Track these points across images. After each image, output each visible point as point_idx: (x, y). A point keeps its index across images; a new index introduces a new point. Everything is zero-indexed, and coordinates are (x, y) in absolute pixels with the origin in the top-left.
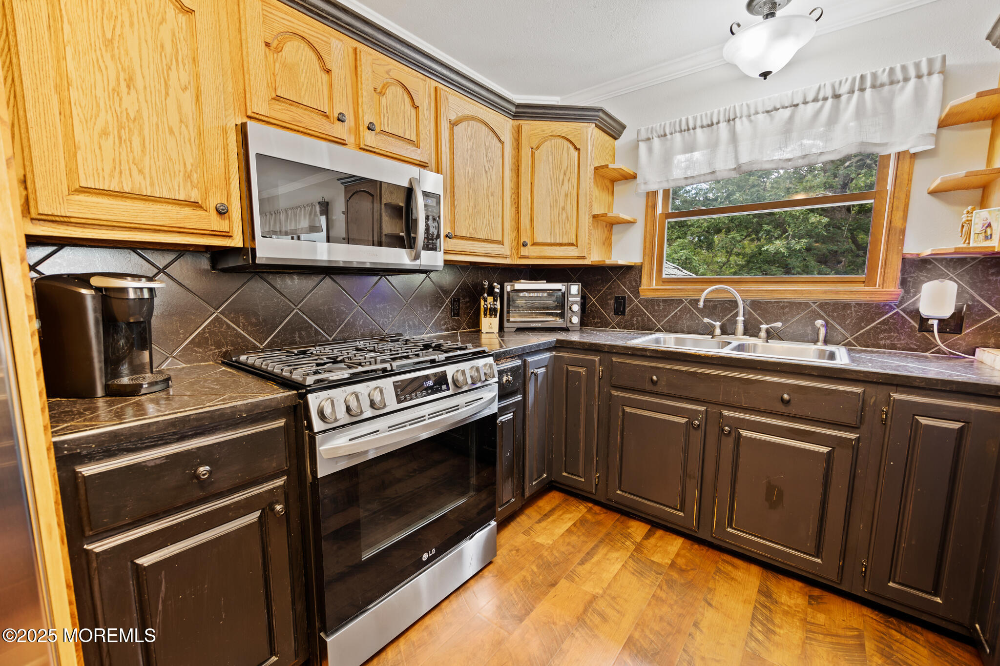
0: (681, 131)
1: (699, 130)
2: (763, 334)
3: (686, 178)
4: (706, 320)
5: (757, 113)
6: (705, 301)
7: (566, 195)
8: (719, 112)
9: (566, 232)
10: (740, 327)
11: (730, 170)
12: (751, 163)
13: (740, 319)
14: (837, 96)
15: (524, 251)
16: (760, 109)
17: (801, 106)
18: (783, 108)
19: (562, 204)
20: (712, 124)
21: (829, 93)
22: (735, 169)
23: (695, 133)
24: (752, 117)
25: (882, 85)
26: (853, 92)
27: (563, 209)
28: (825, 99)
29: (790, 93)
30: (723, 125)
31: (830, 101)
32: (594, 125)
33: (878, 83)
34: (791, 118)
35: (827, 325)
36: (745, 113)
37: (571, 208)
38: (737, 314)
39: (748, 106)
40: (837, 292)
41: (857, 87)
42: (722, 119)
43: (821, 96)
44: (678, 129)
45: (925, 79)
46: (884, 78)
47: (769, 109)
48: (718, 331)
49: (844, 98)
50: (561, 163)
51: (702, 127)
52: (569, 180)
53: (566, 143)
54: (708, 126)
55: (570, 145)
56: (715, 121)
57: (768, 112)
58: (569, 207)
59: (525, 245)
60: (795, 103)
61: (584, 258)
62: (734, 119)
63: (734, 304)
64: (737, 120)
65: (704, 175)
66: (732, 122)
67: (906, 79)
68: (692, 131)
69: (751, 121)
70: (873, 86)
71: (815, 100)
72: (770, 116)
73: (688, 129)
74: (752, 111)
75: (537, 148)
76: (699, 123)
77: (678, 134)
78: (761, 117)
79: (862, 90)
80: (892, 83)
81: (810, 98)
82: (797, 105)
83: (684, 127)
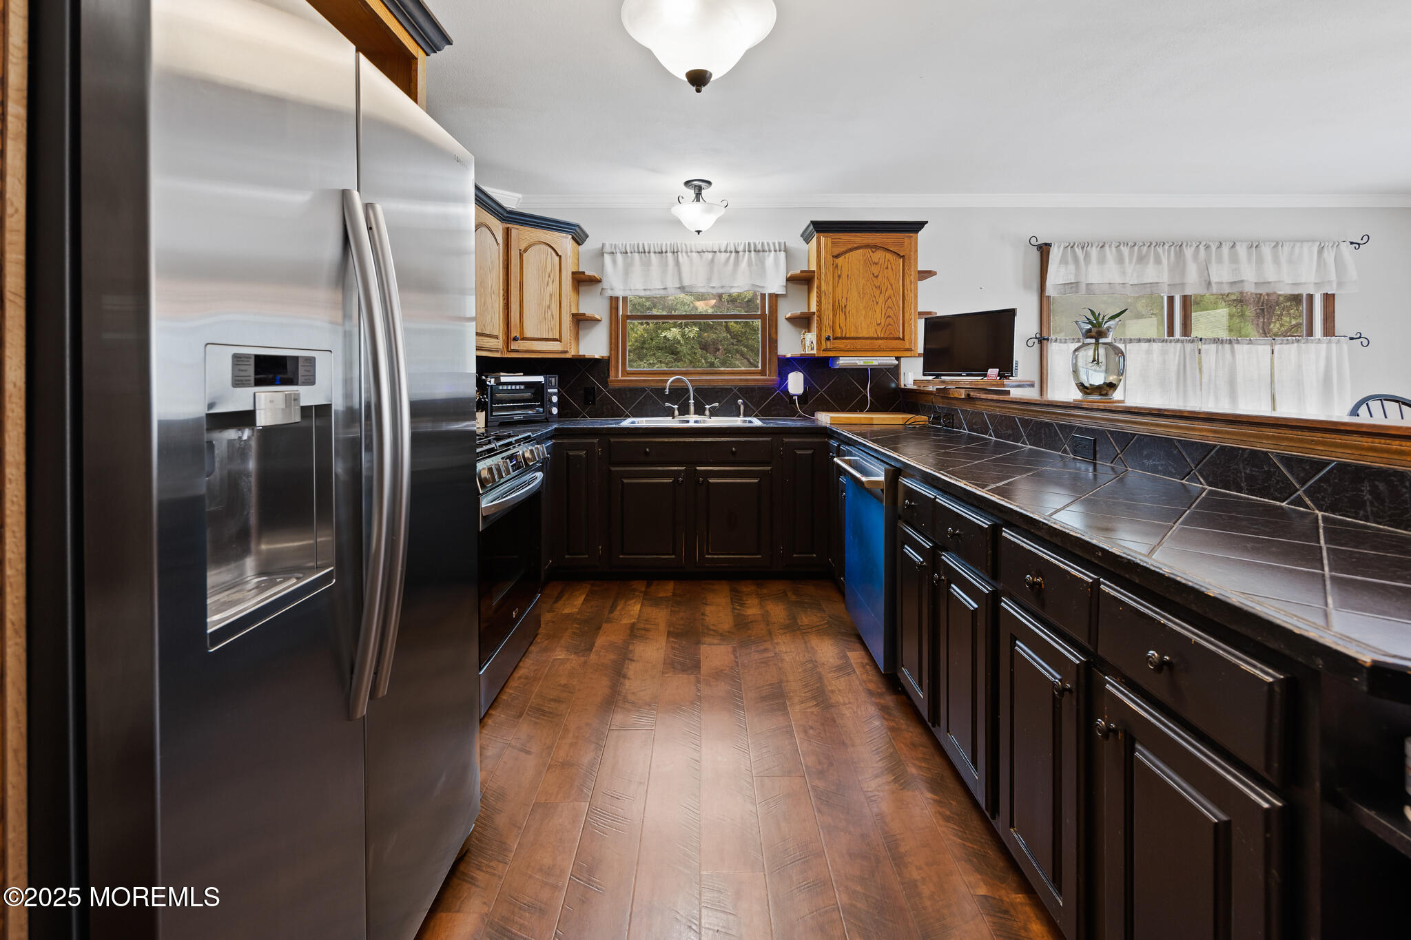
0: (639, 252)
1: (652, 254)
2: (707, 412)
3: (645, 290)
4: (667, 404)
5: (692, 252)
6: (669, 389)
7: (551, 295)
8: (666, 244)
9: (552, 328)
10: (692, 408)
11: (677, 288)
12: (691, 286)
13: (692, 401)
14: (737, 252)
15: (514, 346)
16: (693, 249)
17: (718, 253)
18: (707, 252)
19: (547, 303)
20: (662, 252)
21: (733, 249)
22: (679, 288)
23: (650, 256)
24: (689, 254)
25: (759, 251)
26: (745, 251)
27: (549, 307)
28: (731, 252)
29: (711, 243)
30: (670, 255)
31: (733, 254)
32: (570, 236)
33: (757, 249)
34: (712, 260)
35: (744, 403)
36: (684, 250)
37: (555, 306)
38: (689, 398)
39: (686, 245)
40: (747, 380)
41: (747, 250)
42: (668, 250)
43: (728, 250)
44: (636, 250)
45: (778, 252)
46: (759, 247)
47: (699, 250)
48: (676, 412)
49: (741, 254)
50: (546, 266)
51: (655, 253)
52: (553, 282)
53: (550, 249)
54: (659, 253)
55: (553, 252)
56: (664, 251)
57: (698, 252)
58: (553, 306)
59: (515, 339)
60: (714, 250)
61: (566, 352)
62: (677, 252)
63: (687, 390)
64: (679, 253)
65: (659, 289)
66: (676, 254)
67: (770, 251)
68: (647, 254)
69: (688, 256)
70: (755, 251)
71: (726, 251)
72: (700, 255)
73: (645, 252)
74: (689, 251)
75: (525, 251)
76: (652, 250)
77: (636, 254)
78: (694, 254)
79: (750, 251)
80: (763, 251)
81: (723, 250)
82: (715, 252)
83: (641, 250)
